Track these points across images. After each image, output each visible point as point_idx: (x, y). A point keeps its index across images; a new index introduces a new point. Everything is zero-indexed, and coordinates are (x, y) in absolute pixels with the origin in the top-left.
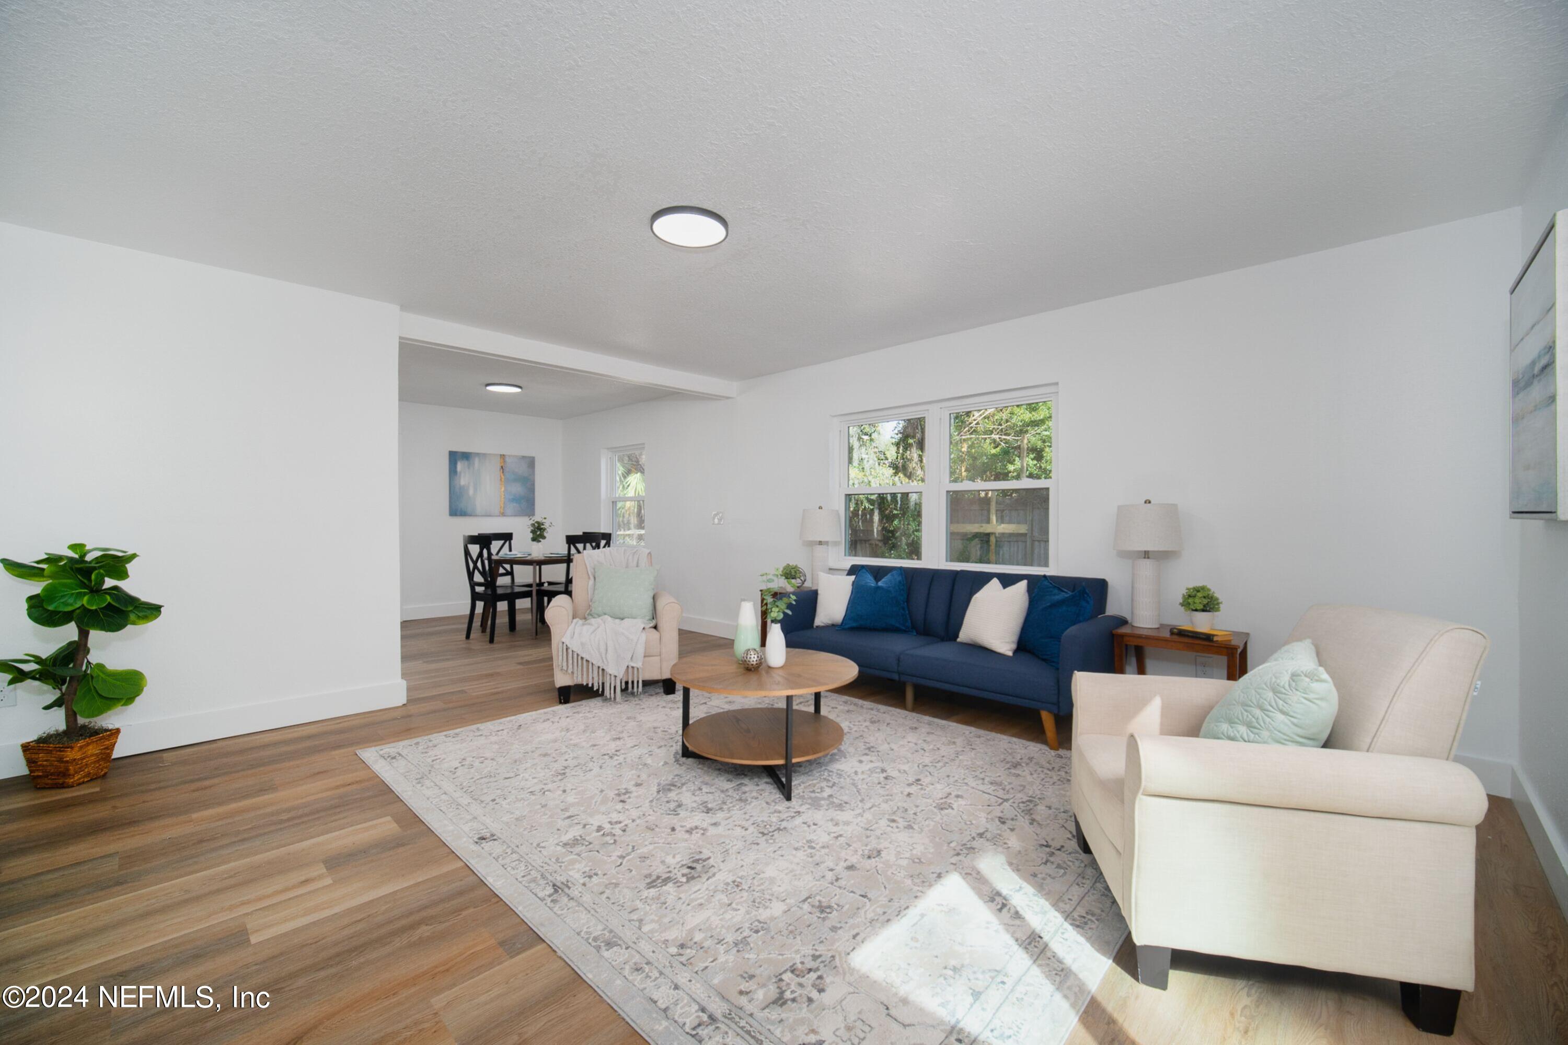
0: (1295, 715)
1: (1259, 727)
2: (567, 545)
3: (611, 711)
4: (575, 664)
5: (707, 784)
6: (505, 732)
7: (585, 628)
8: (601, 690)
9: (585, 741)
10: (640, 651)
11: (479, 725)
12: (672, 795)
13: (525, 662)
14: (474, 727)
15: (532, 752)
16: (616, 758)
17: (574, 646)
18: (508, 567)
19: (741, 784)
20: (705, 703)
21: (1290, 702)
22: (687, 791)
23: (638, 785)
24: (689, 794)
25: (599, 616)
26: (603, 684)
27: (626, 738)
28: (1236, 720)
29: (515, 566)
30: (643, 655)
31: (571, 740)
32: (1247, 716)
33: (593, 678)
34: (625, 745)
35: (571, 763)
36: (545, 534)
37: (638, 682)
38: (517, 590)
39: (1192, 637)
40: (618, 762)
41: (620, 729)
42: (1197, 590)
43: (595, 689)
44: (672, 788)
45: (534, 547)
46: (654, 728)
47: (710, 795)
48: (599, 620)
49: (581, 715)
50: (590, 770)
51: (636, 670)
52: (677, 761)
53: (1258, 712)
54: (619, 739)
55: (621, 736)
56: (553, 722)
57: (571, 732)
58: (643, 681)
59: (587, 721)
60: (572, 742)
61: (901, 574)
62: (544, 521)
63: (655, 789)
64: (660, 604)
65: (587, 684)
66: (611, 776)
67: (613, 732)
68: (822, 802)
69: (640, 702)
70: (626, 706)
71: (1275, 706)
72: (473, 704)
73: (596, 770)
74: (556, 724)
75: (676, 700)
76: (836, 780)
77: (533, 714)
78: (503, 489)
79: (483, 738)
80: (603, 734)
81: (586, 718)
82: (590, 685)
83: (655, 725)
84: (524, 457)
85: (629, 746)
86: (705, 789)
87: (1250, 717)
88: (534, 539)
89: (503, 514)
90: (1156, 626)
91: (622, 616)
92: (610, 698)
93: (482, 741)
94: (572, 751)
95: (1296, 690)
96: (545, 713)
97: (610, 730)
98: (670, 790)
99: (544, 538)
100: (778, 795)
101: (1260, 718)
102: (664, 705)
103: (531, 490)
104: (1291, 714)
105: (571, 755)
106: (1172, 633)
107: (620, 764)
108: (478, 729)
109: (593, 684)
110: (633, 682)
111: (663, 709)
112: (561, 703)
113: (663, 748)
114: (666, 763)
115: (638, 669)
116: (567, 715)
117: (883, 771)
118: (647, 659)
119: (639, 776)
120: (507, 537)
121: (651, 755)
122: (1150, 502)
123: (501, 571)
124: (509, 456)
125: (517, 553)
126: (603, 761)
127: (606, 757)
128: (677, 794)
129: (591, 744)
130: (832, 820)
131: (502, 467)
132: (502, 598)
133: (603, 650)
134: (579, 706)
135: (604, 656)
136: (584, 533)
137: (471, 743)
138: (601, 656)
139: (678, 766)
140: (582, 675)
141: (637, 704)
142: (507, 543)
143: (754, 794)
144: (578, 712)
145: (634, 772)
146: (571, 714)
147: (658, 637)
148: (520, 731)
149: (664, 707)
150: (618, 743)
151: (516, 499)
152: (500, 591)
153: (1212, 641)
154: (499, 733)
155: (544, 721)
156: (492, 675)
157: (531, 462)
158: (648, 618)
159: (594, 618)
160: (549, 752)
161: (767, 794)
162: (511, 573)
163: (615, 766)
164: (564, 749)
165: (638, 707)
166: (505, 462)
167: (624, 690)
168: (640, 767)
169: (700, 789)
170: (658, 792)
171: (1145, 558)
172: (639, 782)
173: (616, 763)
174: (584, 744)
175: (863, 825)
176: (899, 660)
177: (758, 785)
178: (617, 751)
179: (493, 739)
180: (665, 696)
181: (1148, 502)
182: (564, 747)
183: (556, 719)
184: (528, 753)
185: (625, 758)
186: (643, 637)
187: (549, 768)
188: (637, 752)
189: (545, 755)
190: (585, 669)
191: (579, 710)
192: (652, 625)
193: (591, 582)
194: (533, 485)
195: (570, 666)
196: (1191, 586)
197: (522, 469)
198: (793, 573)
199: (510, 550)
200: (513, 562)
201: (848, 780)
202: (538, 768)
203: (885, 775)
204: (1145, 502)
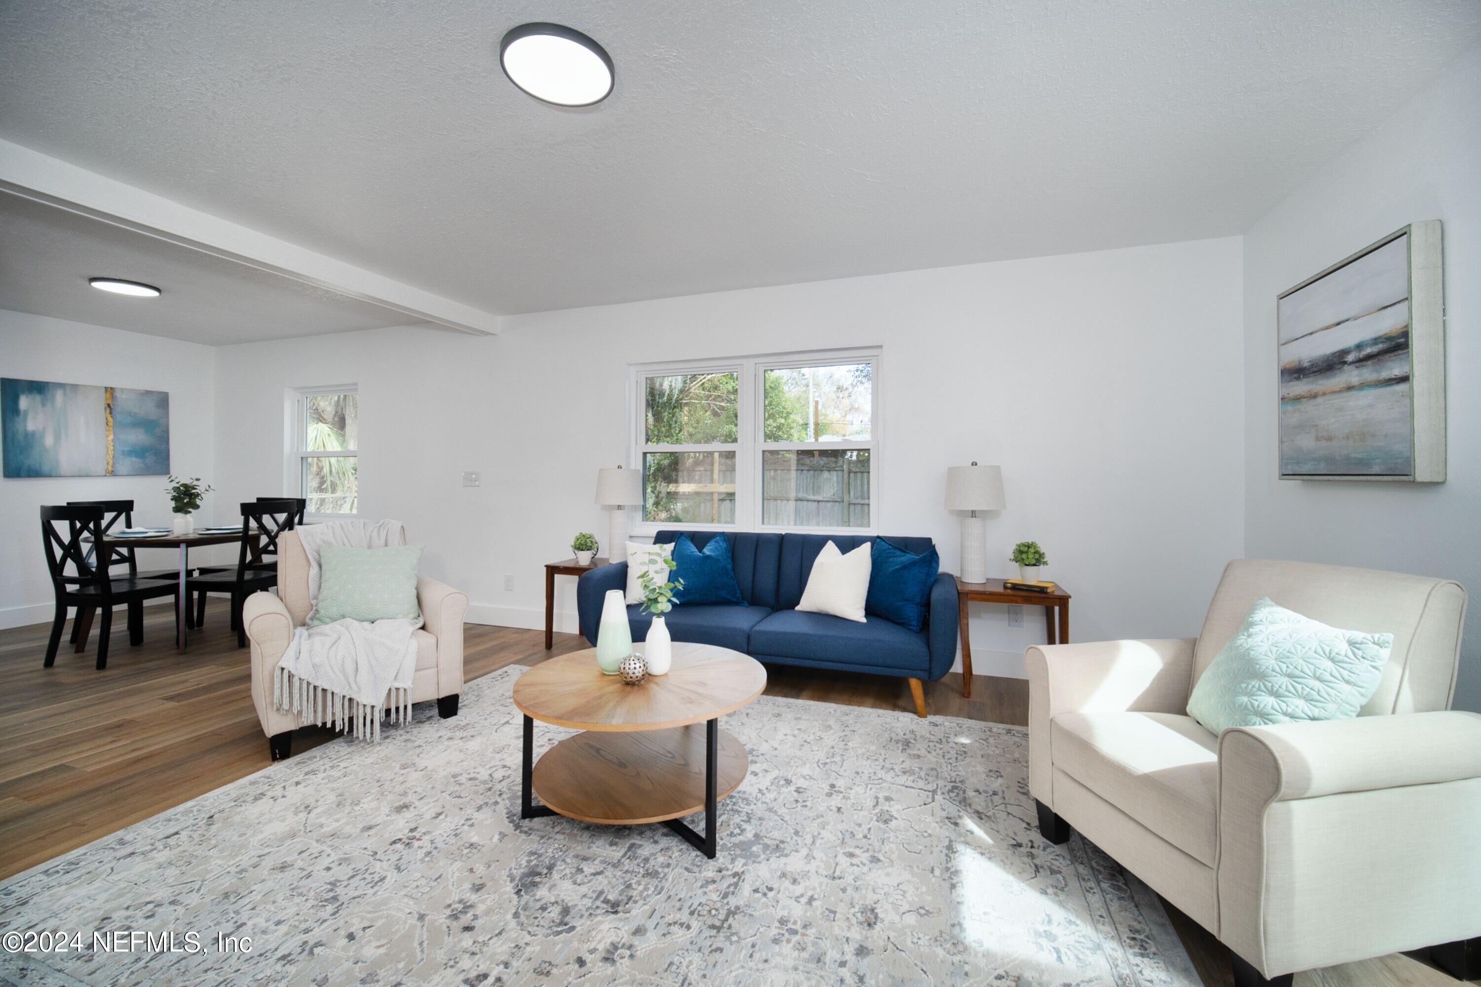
0: (1363, 685)
1: (1324, 700)
2: (243, 517)
3: (369, 761)
4: (305, 698)
5: (585, 859)
6: (184, 834)
7: (317, 640)
8: (346, 729)
9: (347, 824)
10: (410, 664)
11: (120, 833)
12: (543, 893)
13: (179, 695)
14: (110, 839)
15: (255, 866)
16: (416, 844)
17: (302, 671)
18: (124, 551)
19: (632, 846)
20: (507, 723)
21: (1357, 671)
22: (563, 878)
23: (478, 888)
24: (567, 885)
25: (334, 620)
26: (351, 719)
27: (417, 803)
28: (1287, 693)
29: (137, 550)
30: (414, 669)
31: (322, 826)
32: (1303, 688)
33: (333, 714)
34: (421, 816)
35: (341, 872)
36: (198, 502)
37: (406, 707)
38: (141, 585)
39: (1027, 590)
40: (424, 850)
41: (399, 789)
42: (1029, 546)
43: (337, 730)
44: (537, 879)
45: (176, 520)
46: (454, 776)
47: (600, 877)
48: (336, 625)
49: (321, 775)
50: (383, 879)
51: (402, 693)
52: (517, 827)
53: (1317, 684)
54: (406, 806)
55: (406, 800)
56: (274, 799)
57: (315, 812)
58: (413, 705)
59: (335, 785)
60: (325, 829)
61: (725, 540)
62: (195, 483)
63: (509, 888)
64: (427, 597)
65: (324, 724)
66: (423, 882)
67: (390, 797)
68: (754, 849)
69: (408, 736)
70: (391, 746)
71: (1339, 677)
72: (97, 789)
73: (392, 877)
74: (280, 800)
75: (463, 724)
76: (747, 809)
77: (232, 789)
78: (111, 437)
79: (137, 859)
80: (374, 804)
81: (331, 779)
82: (329, 725)
83: (455, 770)
84: (148, 393)
85: (428, 816)
86: (588, 869)
87: (1308, 689)
88: (177, 510)
89: (113, 474)
90: (984, 581)
91: (372, 617)
92: (365, 740)
93: (138, 866)
94: (334, 848)
95: (1363, 658)
96: (253, 783)
97: (382, 794)
98: (535, 884)
99: (197, 507)
100: (694, 855)
101: (1321, 689)
102: (449, 735)
103: (165, 437)
104: (1360, 683)
105: (334, 857)
106: (1005, 588)
107: (428, 853)
108: (122, 842)
109: (333, 723)
110: (397, 709)
111: (450, 743)
112: (274, 759)
113: (485, 809)
114: (503, 836)
115: (405, 690)
116: (296, 779)
117: (788, 782)
118: (419, 673)
119: (471, 870)
120: (124, 507)
121: (472, 825)
122: (976, 464)
123: (115, 557)
124: (122, 390)
125: (139, 529)
126: (397, 856)
127: (399, 846)
128: (550, 890)
129: (361, 826)
130: (784, 875)
131: (109, 405)
132: (120, 598)
133: (350, 668)
134: (310, 759)
135: (351, 680)
136: (258, 499)
137: (115, 877)
138: (347, 680)
139: (523, 836)
140: (315, 711)
141: (406, 741)
142: (123, 517)
143: (661, 859)
144: (314, 772)
145: (458, 864)
146: (301, 778)
147: (434, 641)
148: (214, 828)
149: (451, 738)
150: (408, 814)
151: (139, 452)
152: (115, 589)
153: (1046, 593)
154: (172, 841)
155: (256, 799)
156: (119, 726)
157: (163, 401)
158: (412, 616)
159: (325, 623)
160: (289, 859)
161: (677, 854)
162: (131, 560)
163: (422, 861)
164: (316, 848)
165: (410, 745)
166: (113, 397)
167: (386, 725)
168: (465, 851)
169: (580, 870)
170: (518, 892)
171: (972, 517)
172: (478, 882)
173: (421, 854)
174: (348, 829)
175: (825, 873)
176: (749, 637)
177: (656, 842)
178: (412, 830)
179: (162, 856)
180: (443, 721)
181: (974, 464)
182: (314, 844)
183: (278, 791)
184: (244, 870)
185: (432, 842)
186: (414, 645)
187: (301, 894)
188: (445, 826)
189: (283, 867)
190: (320, 703)
191: (312, 767)
192: (420, 625)
193: (314, 570)
194: (167, 431)
195: (296, 703)
196: (1019, 543)
197: (149, 409)
198: (589, 544)
199: (129, 525)
200: (133, 544)
201: (759, 804)
202: (279, 898)
203: (792, 788)
204: (972, 465)
